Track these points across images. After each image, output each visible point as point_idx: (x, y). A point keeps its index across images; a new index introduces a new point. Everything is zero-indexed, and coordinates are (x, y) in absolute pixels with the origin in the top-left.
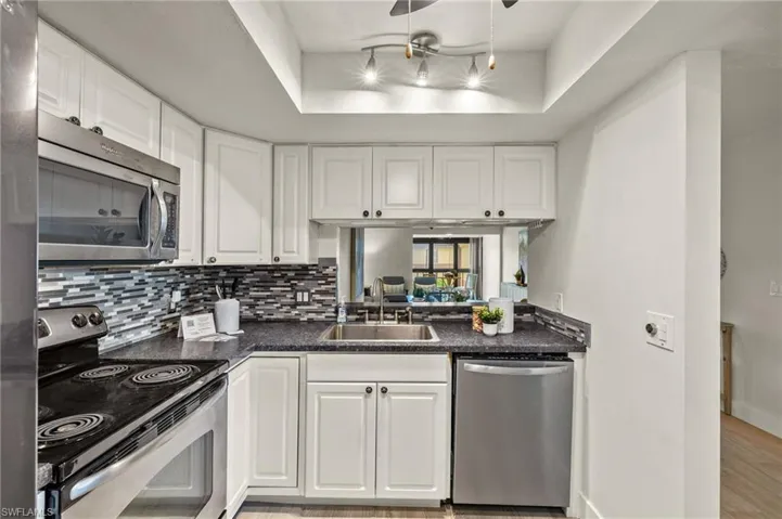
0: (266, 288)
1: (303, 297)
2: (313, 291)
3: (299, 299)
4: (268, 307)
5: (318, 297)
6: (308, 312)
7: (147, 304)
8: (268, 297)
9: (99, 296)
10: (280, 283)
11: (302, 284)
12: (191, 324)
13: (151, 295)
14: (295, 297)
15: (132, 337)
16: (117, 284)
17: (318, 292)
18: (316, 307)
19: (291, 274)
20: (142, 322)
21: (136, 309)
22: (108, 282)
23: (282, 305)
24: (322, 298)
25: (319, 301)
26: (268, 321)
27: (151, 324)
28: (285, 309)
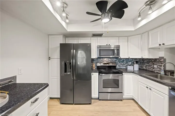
0: (148, 64)
1: (155, 66)
2: (158, 65)
3: (154, 67)
4: (149, 68)
5: (159, 67)
6: (157, 70)
7: (124, 63)
8: (149, 65)
9: (117, 61)
10: (151, 62)
11: (155, 63)
12: (129, 67)
13: (125, 62)
14: (153, 66)
15: (122, 67)
16: (119, 60)
17: (159, 66)
18: (158, 69)
19: (153, 61)
20: (124, 66)
21: (123, 64)
22: (118, 60)
23: (151, 68)
24: (160, 67)
25: (159, 68)
26: (149, 71)
27: (125, 66)
28: (152, 69)
